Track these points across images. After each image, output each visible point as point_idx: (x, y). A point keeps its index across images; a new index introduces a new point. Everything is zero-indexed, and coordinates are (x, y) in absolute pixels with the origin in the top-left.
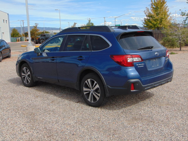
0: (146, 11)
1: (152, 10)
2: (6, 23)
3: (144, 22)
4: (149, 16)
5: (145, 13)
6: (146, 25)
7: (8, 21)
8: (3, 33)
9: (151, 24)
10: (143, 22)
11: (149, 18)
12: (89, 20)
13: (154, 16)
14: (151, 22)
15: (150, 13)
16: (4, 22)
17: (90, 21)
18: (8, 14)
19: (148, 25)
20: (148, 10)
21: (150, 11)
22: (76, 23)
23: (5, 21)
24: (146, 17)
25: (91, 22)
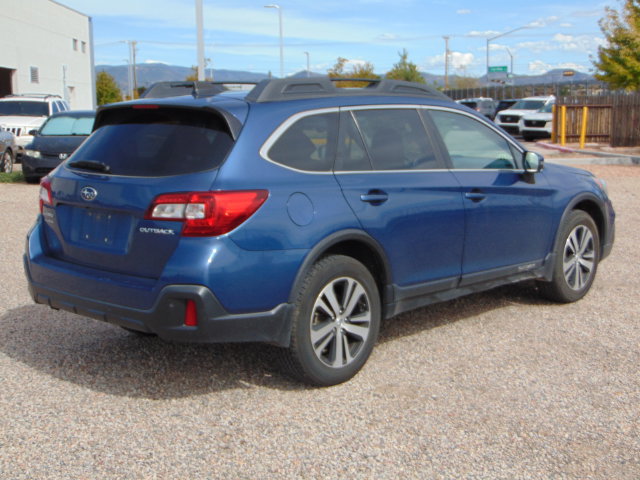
0: (605, 21)
1: (629, 17)
2: (84, 51)
3: (598, 60)
4: (616, 41)
5: (603, 29)
6: (602, 73)
7: (87, 46)
8: (72, 88)
9: (621, 70)
10: (594, 63)
11: (616, 47)
12: (402, 53)
13: (633, 39)
14: (622, 63)
15: (620, 29)
16: (75, 49)
17: (404, 57)
18: (90, 19)
19: (610, 74)
20: (614, 18)
21: (621, 20)
22: (344, 60)
23: (79, 44)
24: (606, 44)
25: (408, 61)
